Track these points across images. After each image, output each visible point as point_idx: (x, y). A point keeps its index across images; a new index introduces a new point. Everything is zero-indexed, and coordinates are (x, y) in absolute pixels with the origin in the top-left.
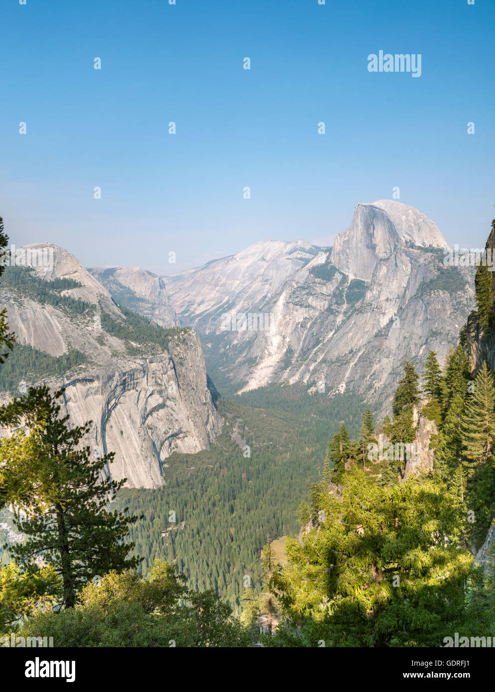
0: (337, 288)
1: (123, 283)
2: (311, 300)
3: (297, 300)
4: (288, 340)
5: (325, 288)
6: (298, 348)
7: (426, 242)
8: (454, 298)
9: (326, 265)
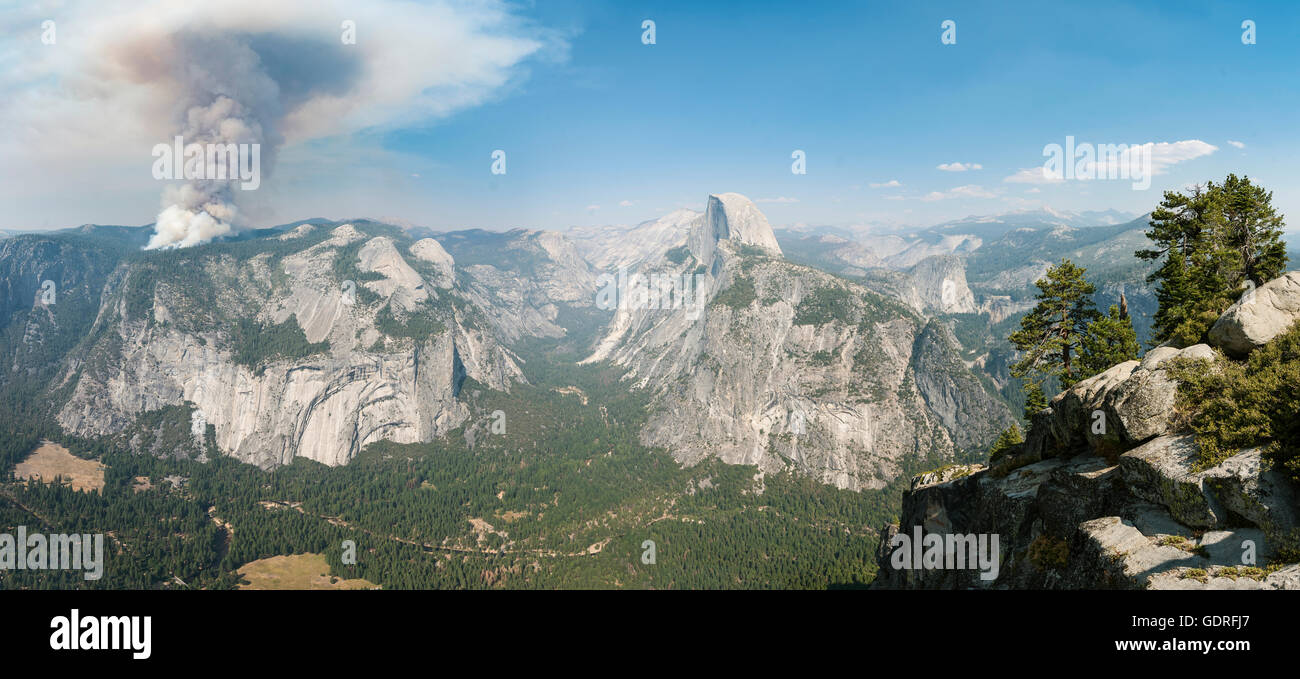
0: (685, 272)
1: (543, 246)
4: (632, 318)
5: (674, 272)
6: (636, 329)
7: (752, 240)
8: (735, 316)
9: (682, 248)
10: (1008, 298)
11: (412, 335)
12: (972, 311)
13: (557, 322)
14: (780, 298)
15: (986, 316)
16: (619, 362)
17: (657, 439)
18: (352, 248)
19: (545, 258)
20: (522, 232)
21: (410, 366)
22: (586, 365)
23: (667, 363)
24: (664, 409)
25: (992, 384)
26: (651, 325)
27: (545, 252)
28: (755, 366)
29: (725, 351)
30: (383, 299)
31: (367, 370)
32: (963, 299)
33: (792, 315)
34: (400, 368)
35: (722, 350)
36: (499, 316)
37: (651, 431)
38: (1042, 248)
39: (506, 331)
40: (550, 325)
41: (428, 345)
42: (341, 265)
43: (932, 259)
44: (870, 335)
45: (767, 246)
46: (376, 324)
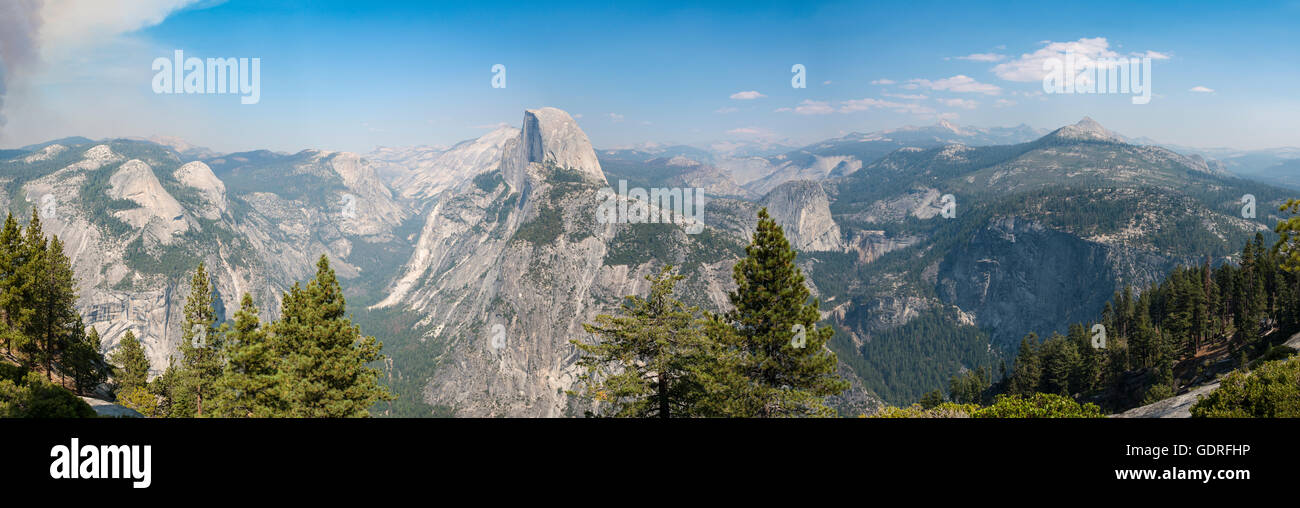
0: (494, 202)
1: (337, 170)
2: (464, 214)
3: (449, 212)
4: (432, 256)
5: (483, 200)
6: (435, 268)
7: (569, 163)
8: (536, 254)
9: (494, 173)
10: (881, 233)
11: (166, 272)
12: (837, 249)
13: (349, 260)
14: (592, 233)
15: (854, 254)
16: (414, 308)
17: (442, 396)
18: (106, 171)
19: (338, 185)
20: (314, 153)
21: (160, 307)
22: (377, 310)
23: (465, 308)
24: (451, 362)
25: (850, 340)
26: (453, 264)
27: (338, 177)
28: (556, 312)
29: (520, 295)
30: (136, 231)
31: (112, 310)
32: (826, 234)
33: (604, 252)
34: (149, 308)
35: (519, 294)
36: (279, 252)
37: (436, 387)
38: (928, 172)
39: (287, 269)
40: (341, 263)
41: (183, 282)
42: (89, 192)
43: (789, 185)
44: (694, 279)
45: (586, 170)
46: (125, 258)
